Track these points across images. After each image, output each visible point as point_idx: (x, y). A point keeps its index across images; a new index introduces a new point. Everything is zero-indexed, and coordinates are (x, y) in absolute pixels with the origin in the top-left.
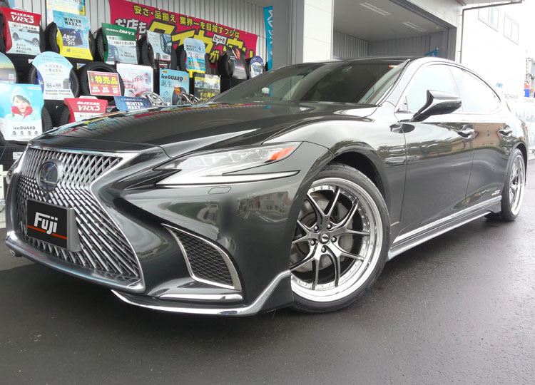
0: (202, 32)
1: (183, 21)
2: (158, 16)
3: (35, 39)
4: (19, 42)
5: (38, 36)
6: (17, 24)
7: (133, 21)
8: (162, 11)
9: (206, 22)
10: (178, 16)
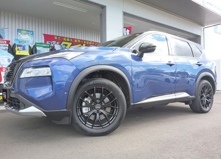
0: (84, 45)
1: (76, 41)
2: (65, 39)
5: (7, 48)
7: (54, 42)
9: (86, 41)
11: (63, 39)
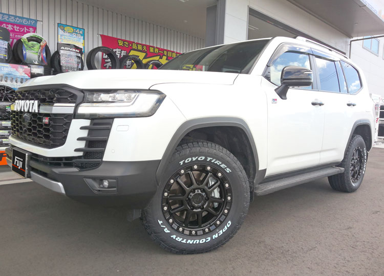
0: (165, 58)
1: (152, 50)
2: (134, 47)
7: (117, 50)
8: (137, 44)
9: (167, 51)
10: (148, 47)
11: (132, 45)
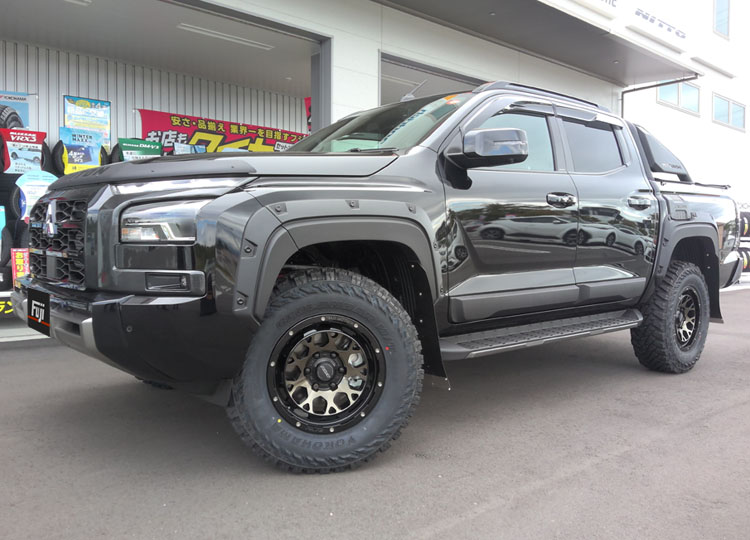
0: (259, 141)
1: (234, 129)
2: (202, 125)
3: (36, 158)
4: (18, 161)
5: (39, 155)
6: (16, 143)
7: (170, 133)
8: (207, 121)
9: (265, 129)
10: (228, 125)
11: (197, 123)
